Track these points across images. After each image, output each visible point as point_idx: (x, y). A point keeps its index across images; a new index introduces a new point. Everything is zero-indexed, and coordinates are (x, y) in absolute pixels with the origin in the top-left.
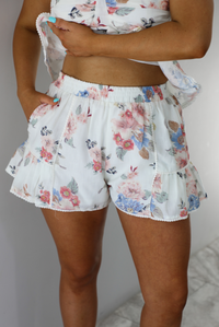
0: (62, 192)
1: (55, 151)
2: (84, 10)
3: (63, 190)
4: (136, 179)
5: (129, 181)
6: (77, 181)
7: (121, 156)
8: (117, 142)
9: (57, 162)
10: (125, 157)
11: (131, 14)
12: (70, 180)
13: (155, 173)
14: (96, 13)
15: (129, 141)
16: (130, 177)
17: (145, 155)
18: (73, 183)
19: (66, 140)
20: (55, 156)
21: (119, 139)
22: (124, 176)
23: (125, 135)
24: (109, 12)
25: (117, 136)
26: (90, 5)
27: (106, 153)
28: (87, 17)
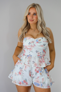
3: (24, 81)
4: (38, 79)
7: (36, 74)
9: (22, 75)
11: (41, 43)
13: (42, 77)
14: (34, 43)
16: (37, 78)
17: (41, 74)
18: (26, 79)
19: (25, 70)
20: (22, 74)
22: (36, 78)
23: (37, 70)
25: (36, 70)
26: (33, 42)
27: (33, 73)
28: (32, 44)
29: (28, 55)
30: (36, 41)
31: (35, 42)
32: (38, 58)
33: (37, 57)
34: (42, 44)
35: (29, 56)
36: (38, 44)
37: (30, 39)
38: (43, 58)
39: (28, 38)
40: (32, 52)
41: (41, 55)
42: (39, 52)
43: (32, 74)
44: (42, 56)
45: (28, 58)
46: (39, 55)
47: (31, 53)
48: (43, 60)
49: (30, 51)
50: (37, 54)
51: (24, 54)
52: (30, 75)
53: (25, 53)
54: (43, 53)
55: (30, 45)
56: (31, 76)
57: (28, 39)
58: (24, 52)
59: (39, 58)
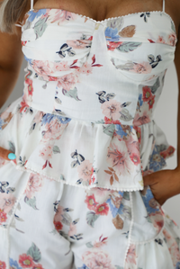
0: (21, 262)
1: (11, 212)
2: (78, 47)
3: (23, 259)
5: (96, 250)
6: (38, 246)
7: (91, 222)
8: (89, 205)
9: (12, 225)
10: (96, 223)
12: (30, 245)
13: (128, 242)
14: (93, 51)
15: (104, 205)
16: (97, 246)
17: (119, 224)
18: (35, 247)
19: (26, 199)
20: (10, 218)
21: (93, 202)
22: (89, 245)
24: (109, 48)
25: (91, 198)
26: (86, 42)
27: (73, 215)
28: (80, 54)
29: (49, 110)
30: (108, 33)
31: (100, 42)
32: (107, 137)
33: (99, 127)
34: (142, 54)
35: (55, 121)
36: (116, 54)
37: (68, 18)
38: (135, 138)
39: (53, 13)
40: (74, 96)
41: (124, 117)
42: (117, 100)
43: (67, 222)
44: (130, 123)
45: (44, 128)
46: (116, 117)
47: (68, 106)
48: (135, 151)
49: (64, 91)
50: (100, 112)
51: (24, 104)
52: (58, 226)
53: (28, 98)
54: (139, 105)
55: (69, 60)
56: (66, 228)
57: (57, 18)
58: (26, 91)
59: (114, 134)
